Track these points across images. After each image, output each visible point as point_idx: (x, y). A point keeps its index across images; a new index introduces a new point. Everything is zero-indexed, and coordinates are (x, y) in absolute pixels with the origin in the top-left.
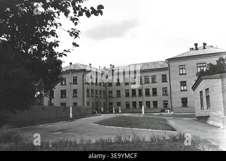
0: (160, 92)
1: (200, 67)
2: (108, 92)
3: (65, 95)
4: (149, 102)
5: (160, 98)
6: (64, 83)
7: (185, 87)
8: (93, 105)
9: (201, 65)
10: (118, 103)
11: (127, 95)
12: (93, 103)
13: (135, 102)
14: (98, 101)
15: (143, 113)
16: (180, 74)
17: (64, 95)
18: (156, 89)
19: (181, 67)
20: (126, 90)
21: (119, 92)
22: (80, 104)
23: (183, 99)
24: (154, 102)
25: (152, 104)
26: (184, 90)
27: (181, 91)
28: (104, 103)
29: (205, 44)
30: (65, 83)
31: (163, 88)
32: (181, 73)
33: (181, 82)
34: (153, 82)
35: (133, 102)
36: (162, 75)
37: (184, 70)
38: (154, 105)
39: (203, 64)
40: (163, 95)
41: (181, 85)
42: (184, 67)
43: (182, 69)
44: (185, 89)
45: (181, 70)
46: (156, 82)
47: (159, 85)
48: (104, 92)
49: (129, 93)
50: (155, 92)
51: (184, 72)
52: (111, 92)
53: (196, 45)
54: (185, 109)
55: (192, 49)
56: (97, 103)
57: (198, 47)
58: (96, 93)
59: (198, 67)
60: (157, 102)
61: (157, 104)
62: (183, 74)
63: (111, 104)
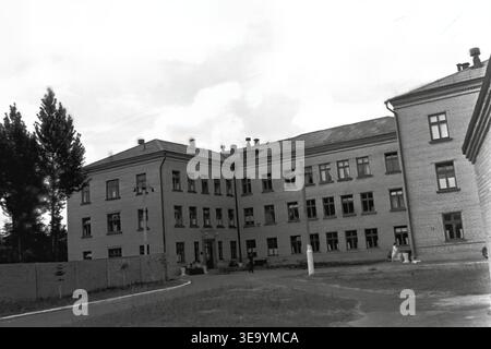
0: (382, 202)
2: (241, 213)
3: (119, 228)
4: (355, 232)
5: (384, 219)
6: (114, 195)
7: (452, 180)
8: (196, 249)
10: (269, 240)
11: (294, 215)
12: (196, 243)
14: (210, 237)
16: (434, 142)
17: (115, 227)
18: (370, 195)
19: (434, 120)
20: (289, 204)
21: (269, 209)
23: (447, 217)
24: (367, 231)
25: (362, 238)
26: (449, 190)
27: (441, 191)
30: (118, 193)
31: (391, 191)
32: (436, 136)
33: (438, 165)
34: (362, 175)
36: (387, 155)
37: (444, 127)
38: (368, 239)
40: (393, 210)
41: (439, 175)
42: (442, 118)
43: (439, 123)
44: (452, 185)
45: (435, 128)
46: (370, 176)
47: (380, 183)
48: (230, 211)
49: (296, 210)
50: (368, 202)
51: (445, 135)
52: (249, 211)
53: (475, 53)
54: (455, 247)
55: (465, 65)
56: (209, 243)
58: (207, 216)
60: (375, 230)
61: (376, 238)
62: (441, 140)
63: (251, 244)
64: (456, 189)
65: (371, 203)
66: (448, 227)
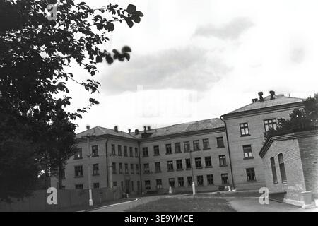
0: (215, 161)
1: (268, 124)
2: (142, 166)
3: (82, 174)
4: (202, 177)
5: (216, 170)
6: (79, 156)
7: (250, 153)
8: (122, 185)
9: (270, 122)
10: (157, 180)
11: (171, 168)
12: (122, 182)
13: (182, 178)
14: (128, 178)
15: (194, 193)
16: (242, 136)
17: (79, 174)
18: (210, 158)
19: (242, 126)
20: (168, 162)
21: (158, 165)
22: (103, 185)
23: (248, 170)
24: (208, 176)
25: (205, 180)
26: (249, 158)
27: (245, 158)
28: (138, 182)
29: (272, 93)
30: (81, 156)
31: (220, 156)
32: (243, 133)
33: (244, 146)
34: (206, 148)
35: (179, 179)
36: (217, 138)
37: (246, 129)
38: (208, 180)
39: (272, 120)
40: (221, 166)
41: (245, 151)
42: (246, 125)
43: (244, 128)
44: (250, 155)
45: (243, 130)
46: (209, 148)
47: (214, 152)
48: (137, 165)
49: (172, 165)
51: (247, 133)
52: (147, 165)
53: (261, 94)
54: (251, 184)
55: (256, 100)
56: (128, 182)
57: (263, 96)
58: (126, 168)
59: (265, 124)
60: (212, 176)
61: (212, 180)
62: (245, 135)
63: (148, 182)
64: (252, 158)
65: (210, 162)
66: (248, 175)
